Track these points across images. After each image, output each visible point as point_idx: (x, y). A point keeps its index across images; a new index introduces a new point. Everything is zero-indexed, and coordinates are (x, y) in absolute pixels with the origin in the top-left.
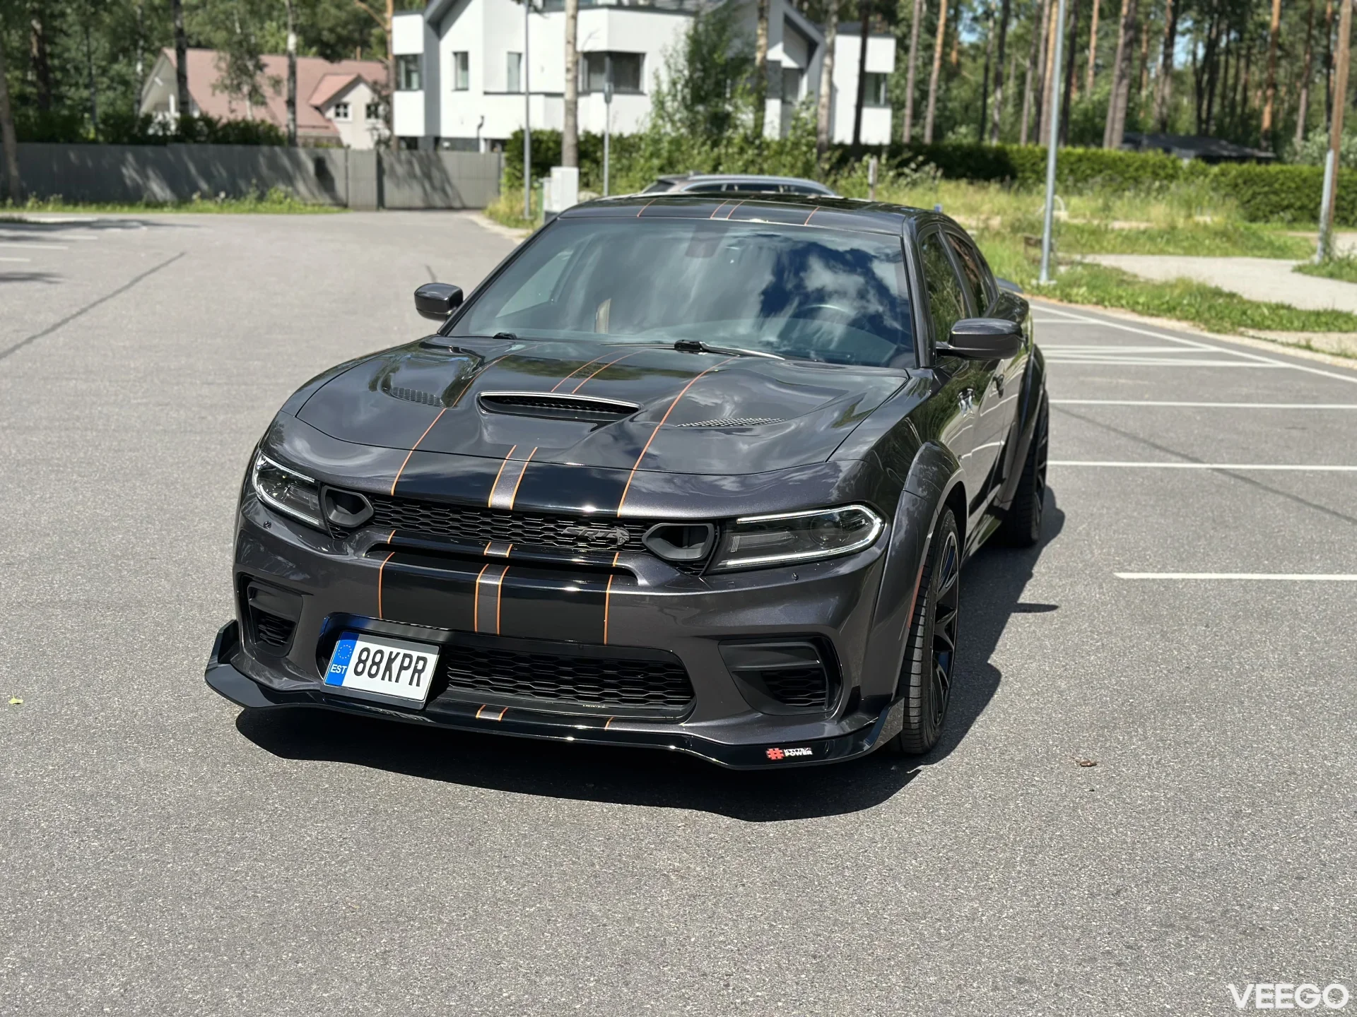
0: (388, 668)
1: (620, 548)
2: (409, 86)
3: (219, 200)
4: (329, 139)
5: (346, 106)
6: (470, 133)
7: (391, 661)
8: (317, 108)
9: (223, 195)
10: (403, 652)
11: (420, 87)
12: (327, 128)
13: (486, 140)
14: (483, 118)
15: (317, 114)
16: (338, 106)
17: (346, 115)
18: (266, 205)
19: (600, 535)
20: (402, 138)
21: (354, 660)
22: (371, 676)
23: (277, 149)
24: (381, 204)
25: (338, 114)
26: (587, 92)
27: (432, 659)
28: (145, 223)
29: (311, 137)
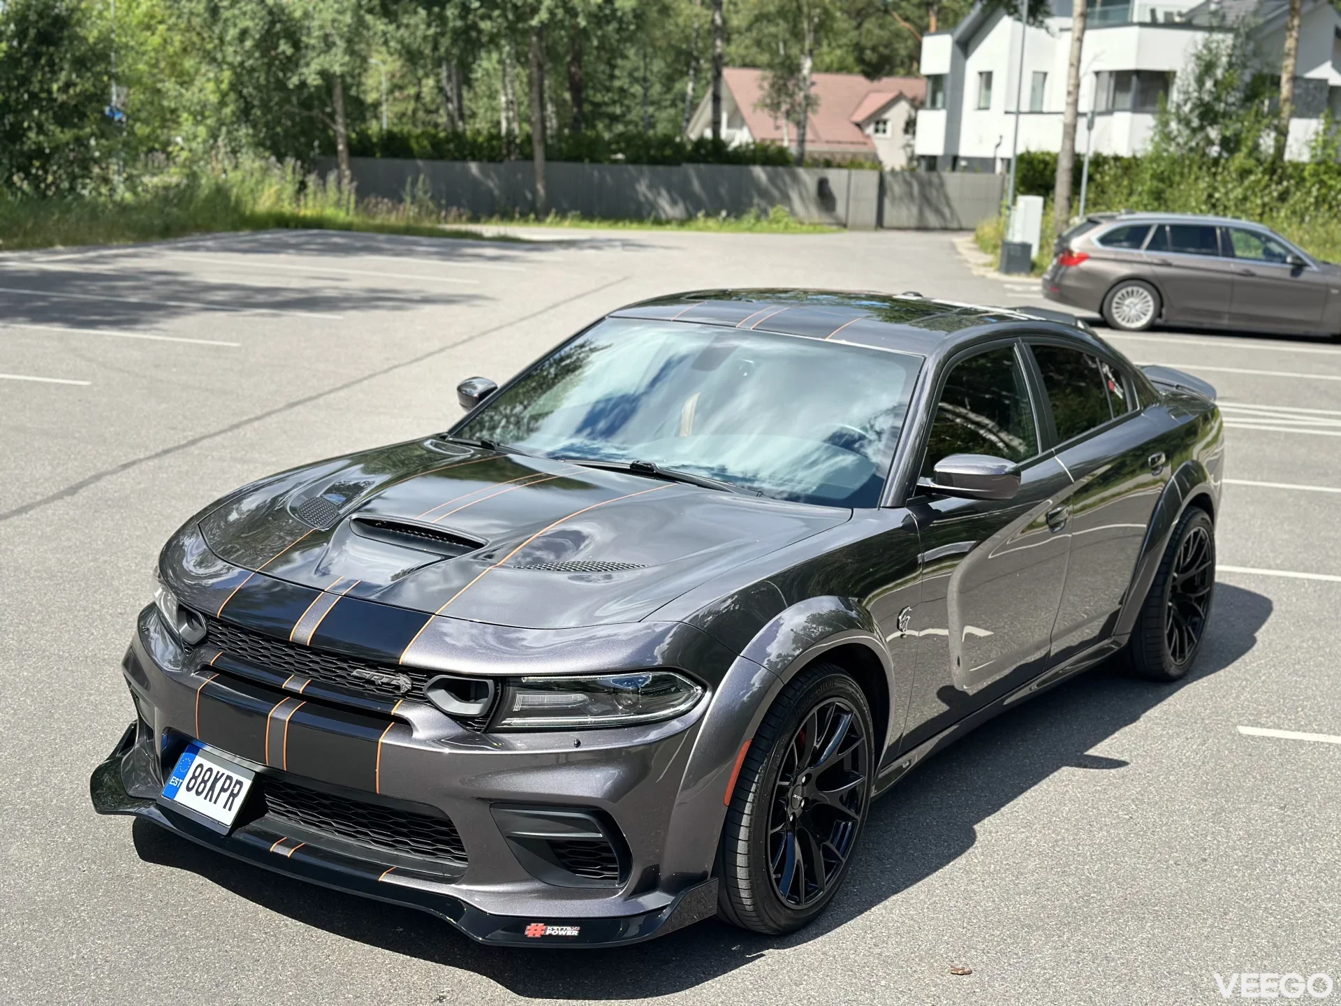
0: (212, 788)
1: (404, 696)
2: (934, 105)
3: (720, 218)
4: (866, 156)
5: (885, 122)
6: (987, 152)
7: (216, 780)
8: (858, 125)
9: (724, 213)
10: (227, 773)
11: (944, 107)
12: (865, 144)
13: (1002, 159)
14: (1001, 137)
15: (856, 130)
16: (877, 123)
17: (884, 131)
18: (764, 223)
19: (385, 680)
20: (923, 157)
21: (189, 775)
22: (198, 793)
23: (781, 169)
24: (880, 224)
25: (877, 131)
26: (1109, 112)
27: (247, 783)
28: (626, 244)
29: (849, 153)
